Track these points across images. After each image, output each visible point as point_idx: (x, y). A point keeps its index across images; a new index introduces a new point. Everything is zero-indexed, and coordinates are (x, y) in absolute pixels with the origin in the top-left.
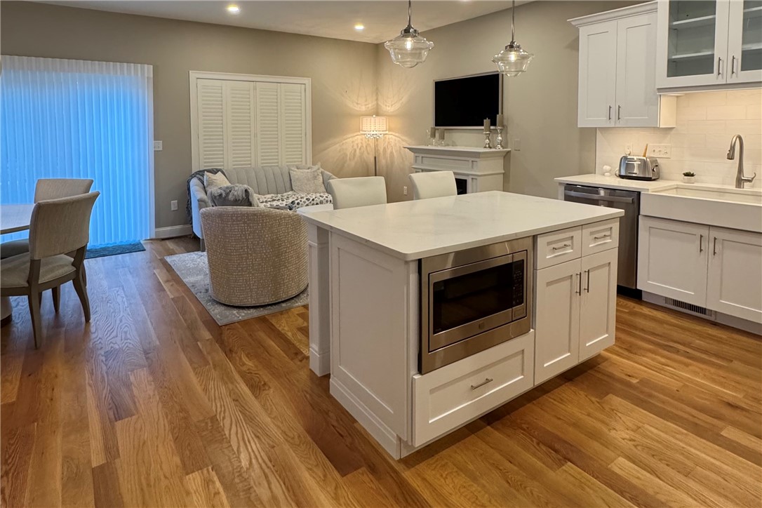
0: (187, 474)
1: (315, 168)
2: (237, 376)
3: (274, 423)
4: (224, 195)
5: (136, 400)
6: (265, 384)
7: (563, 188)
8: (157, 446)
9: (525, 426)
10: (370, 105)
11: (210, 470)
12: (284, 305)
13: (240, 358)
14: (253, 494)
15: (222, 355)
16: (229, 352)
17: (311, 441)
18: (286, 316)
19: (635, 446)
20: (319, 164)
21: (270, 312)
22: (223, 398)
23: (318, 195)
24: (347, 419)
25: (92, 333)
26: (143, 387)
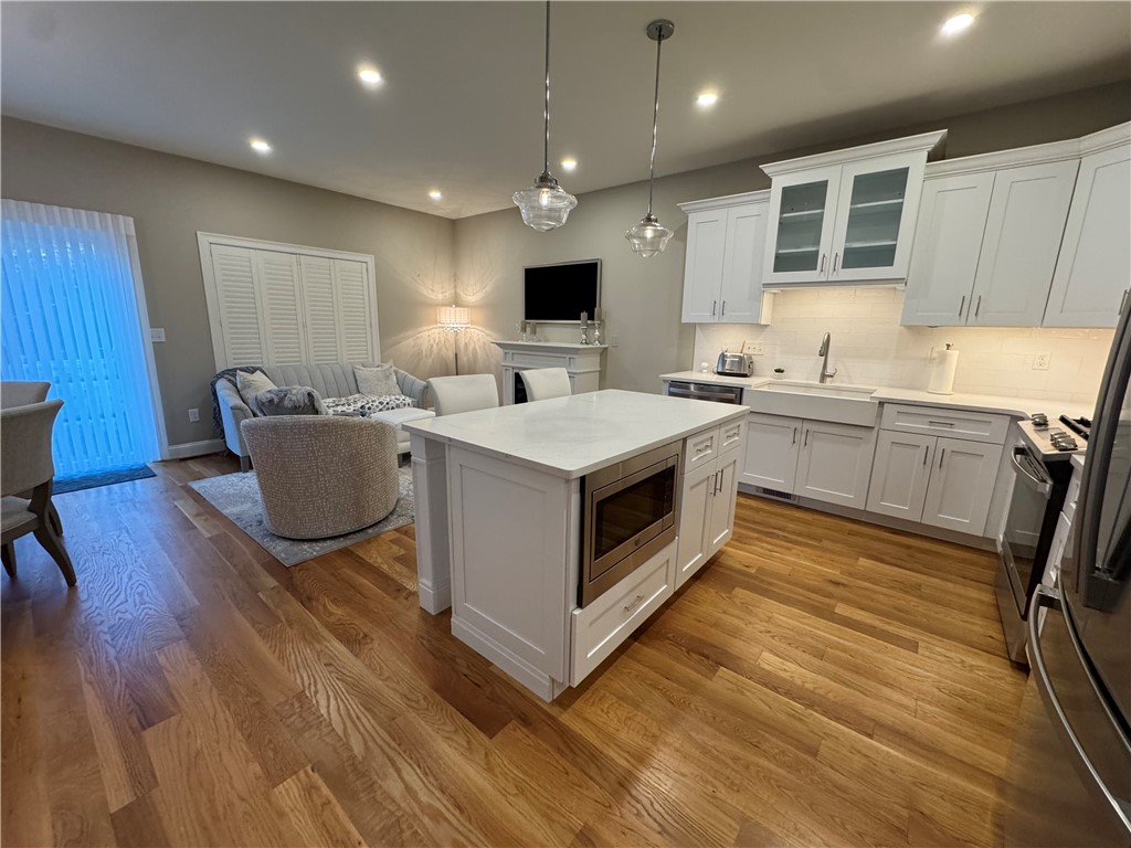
0: (275, 785)
1: (386, 366)
2: (326, 633)
3: (388, 686)
4: (276, 400)
5: (174, 692)
6: (366, 636)
7: (668, 385)
8: (220, 755)
9: (670, 635)
10: (447, 294)
11: (310, 771)
12: (370, 531)
13: (325, 607)
14: (379, 793)
15: (298, 607)
16: (307, 601)
17: (442, 700)
18: (374, 544)
19: (773, 637)
20: (392, 361)
21: (353, 541)
22: (310, 664)
23: (393, 397)
24: (480, 663)
25: (83, 602)
26: (181, 668)
